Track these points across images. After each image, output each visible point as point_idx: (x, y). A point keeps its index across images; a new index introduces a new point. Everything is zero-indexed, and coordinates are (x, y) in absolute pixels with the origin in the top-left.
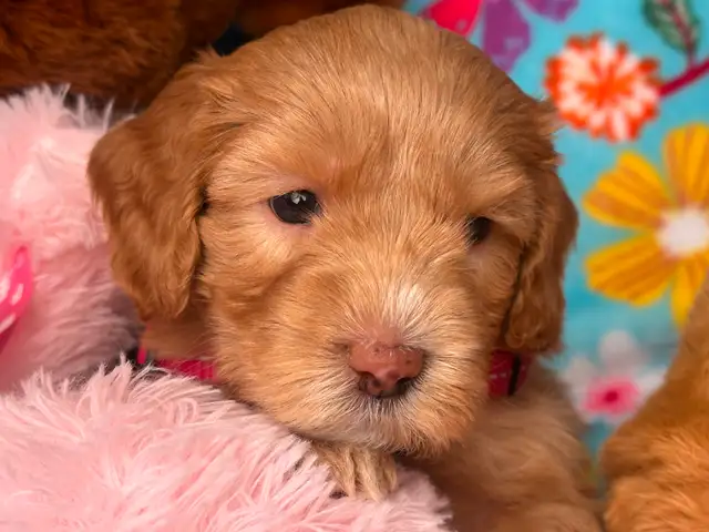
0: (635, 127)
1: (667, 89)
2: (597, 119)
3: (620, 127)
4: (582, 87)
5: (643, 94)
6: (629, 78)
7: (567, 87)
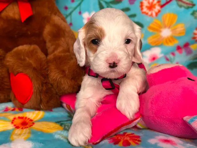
0: (157, 14)
1: (162, 6)
2: (150, 13)
3: (154, 14)
4: (147, 7)
5: (157, 8)
6: (155, 5)
7: (144, 7)
